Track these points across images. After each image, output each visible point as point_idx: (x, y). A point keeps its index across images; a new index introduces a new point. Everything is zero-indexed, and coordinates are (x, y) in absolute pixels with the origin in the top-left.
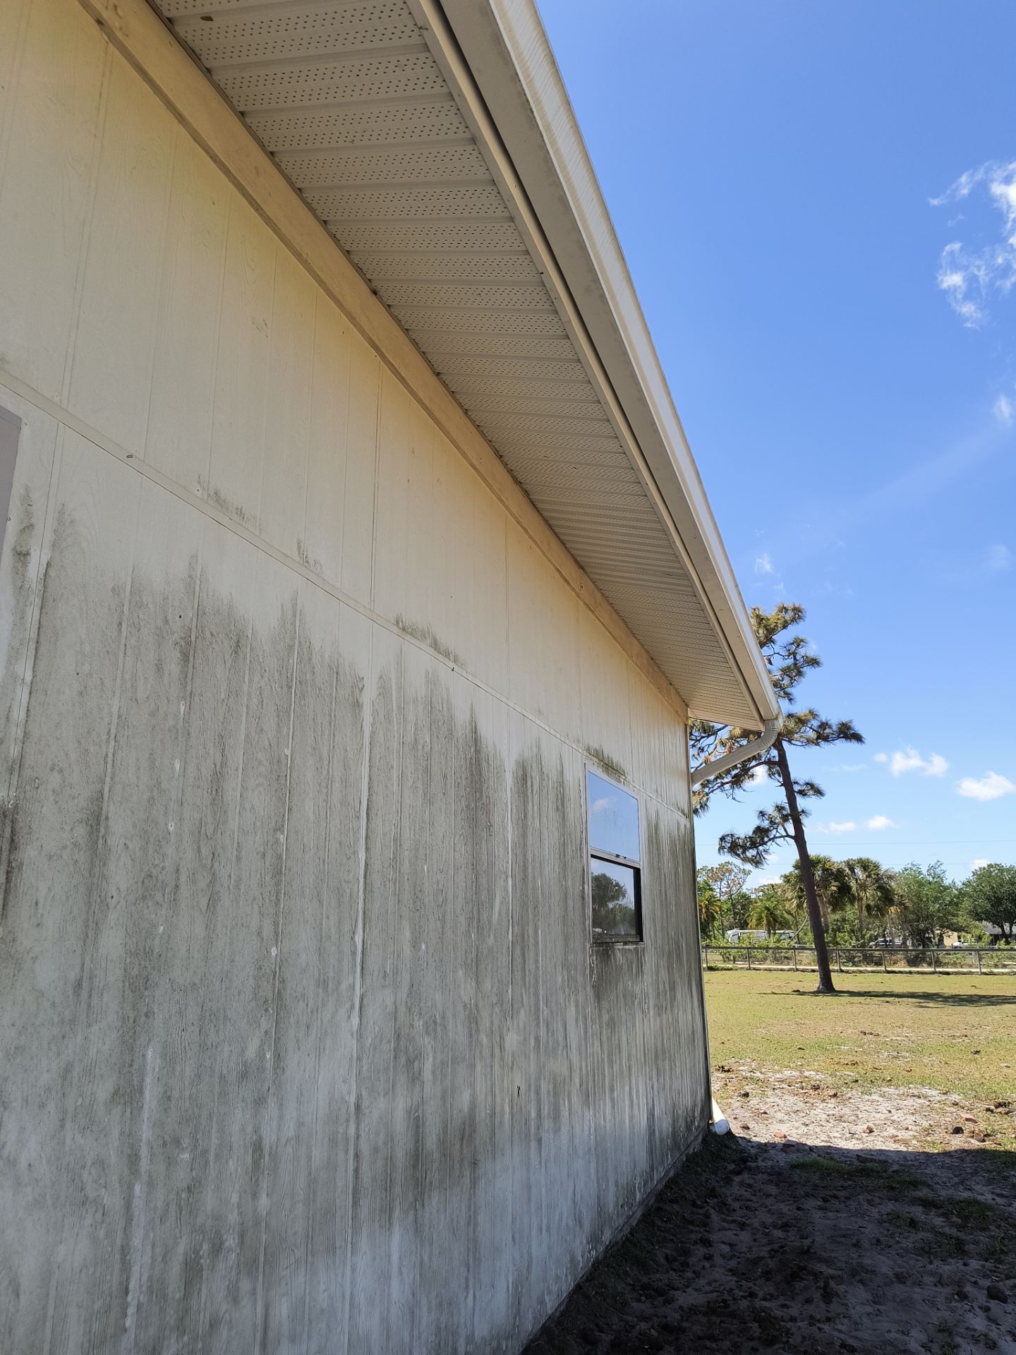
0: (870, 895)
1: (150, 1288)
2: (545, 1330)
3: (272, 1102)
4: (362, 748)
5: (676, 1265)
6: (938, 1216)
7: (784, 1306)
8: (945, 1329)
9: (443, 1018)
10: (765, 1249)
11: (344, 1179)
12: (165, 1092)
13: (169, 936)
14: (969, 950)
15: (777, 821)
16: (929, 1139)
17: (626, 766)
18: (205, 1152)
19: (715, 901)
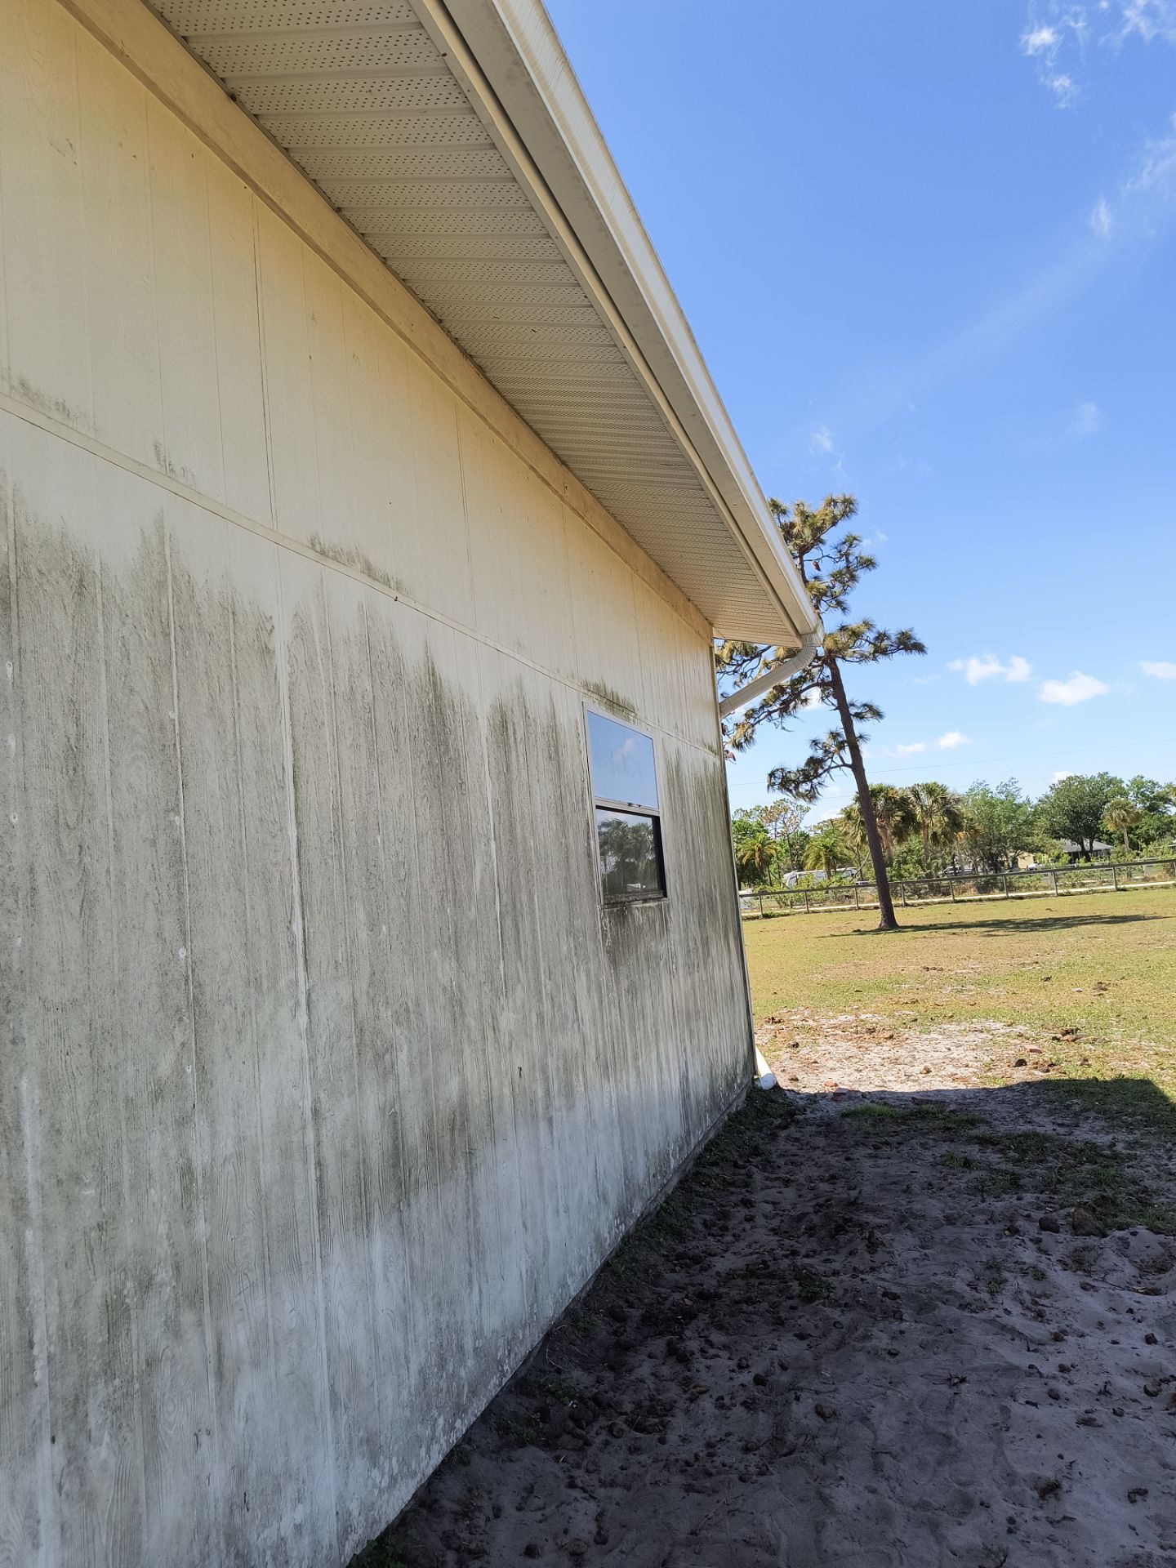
0: (937, 822)
1: (63, 1338)
2: (569, 1313)
3: (200, 1121)
4: (278, 703)
5: (715, 1230)
6: (995, 1153)
7: (827, 1261)
8: (993, 1266)
9: (418, 1004)
10: (810, 1204)
11: (305, 1193)
12: (52, 1125)
13: (31, 949)
14: (1045, 871)
15: (832, 749)
16: (990, 1074)
17: (635, 700)
18: (117, 1184)
19: (769, 844)
